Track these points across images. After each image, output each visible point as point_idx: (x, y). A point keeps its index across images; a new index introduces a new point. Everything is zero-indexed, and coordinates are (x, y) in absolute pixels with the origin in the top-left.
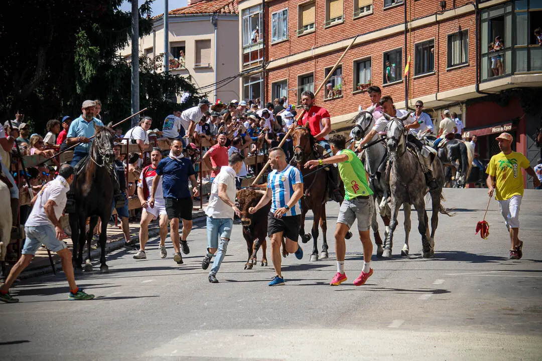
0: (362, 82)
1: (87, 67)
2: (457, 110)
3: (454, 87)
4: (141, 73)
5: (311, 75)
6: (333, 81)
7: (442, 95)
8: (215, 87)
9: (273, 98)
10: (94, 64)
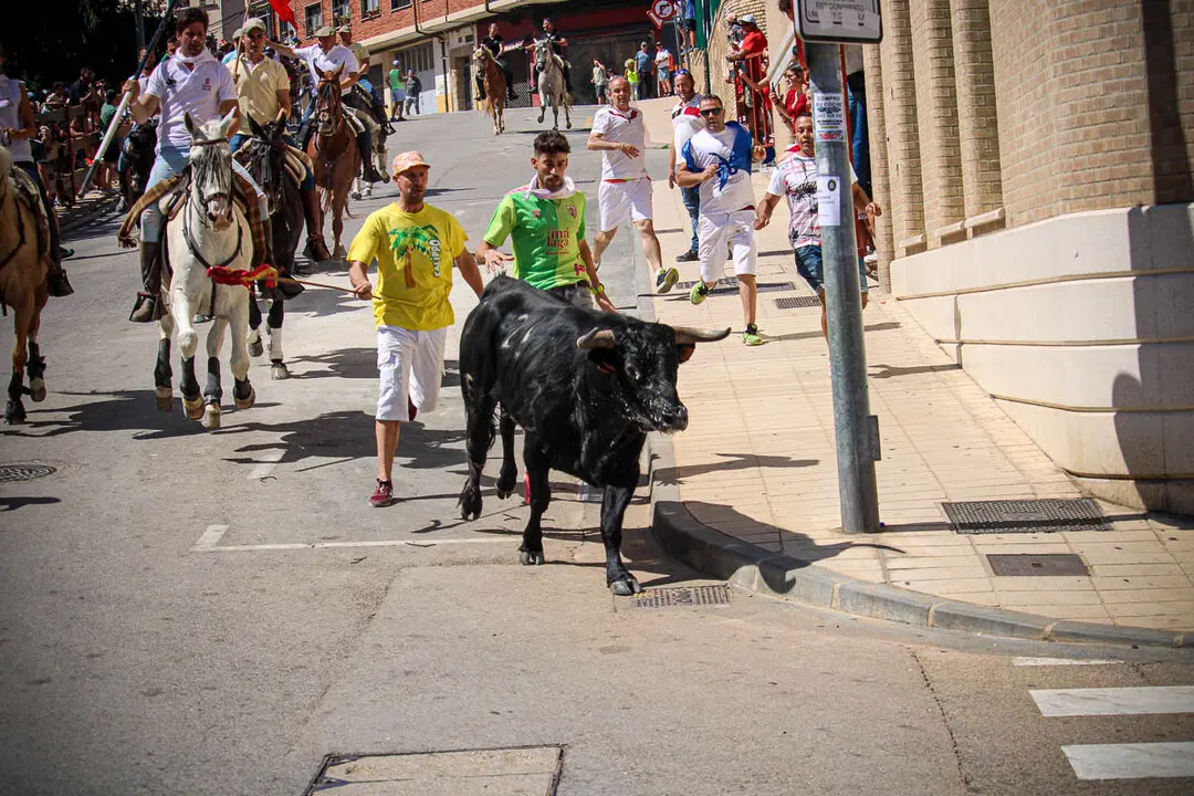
0: (370, 9)
1: (91, 17)
2: (467, 31)
3: (463, 7)
4: (145, 18)
5: (318, 5)
6: (341, 9)
7: (452, 17)
8: (221, 25)
9: (281, 31)
10: (98, 13)
